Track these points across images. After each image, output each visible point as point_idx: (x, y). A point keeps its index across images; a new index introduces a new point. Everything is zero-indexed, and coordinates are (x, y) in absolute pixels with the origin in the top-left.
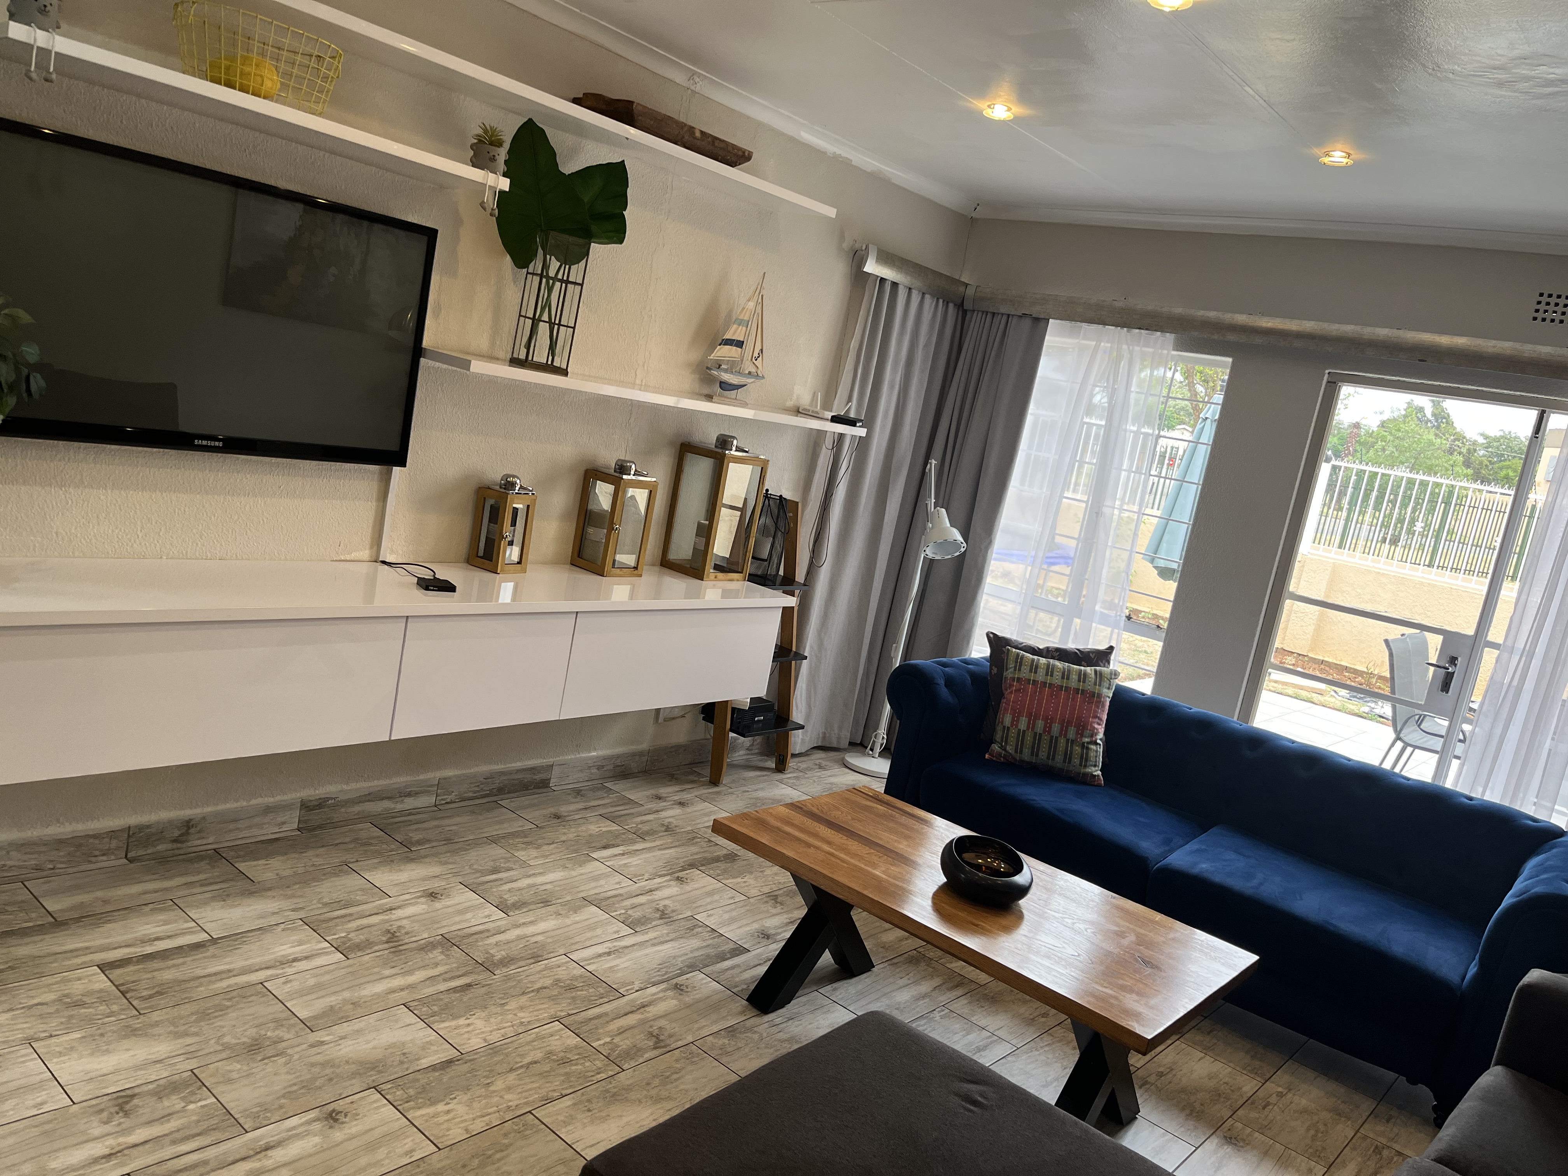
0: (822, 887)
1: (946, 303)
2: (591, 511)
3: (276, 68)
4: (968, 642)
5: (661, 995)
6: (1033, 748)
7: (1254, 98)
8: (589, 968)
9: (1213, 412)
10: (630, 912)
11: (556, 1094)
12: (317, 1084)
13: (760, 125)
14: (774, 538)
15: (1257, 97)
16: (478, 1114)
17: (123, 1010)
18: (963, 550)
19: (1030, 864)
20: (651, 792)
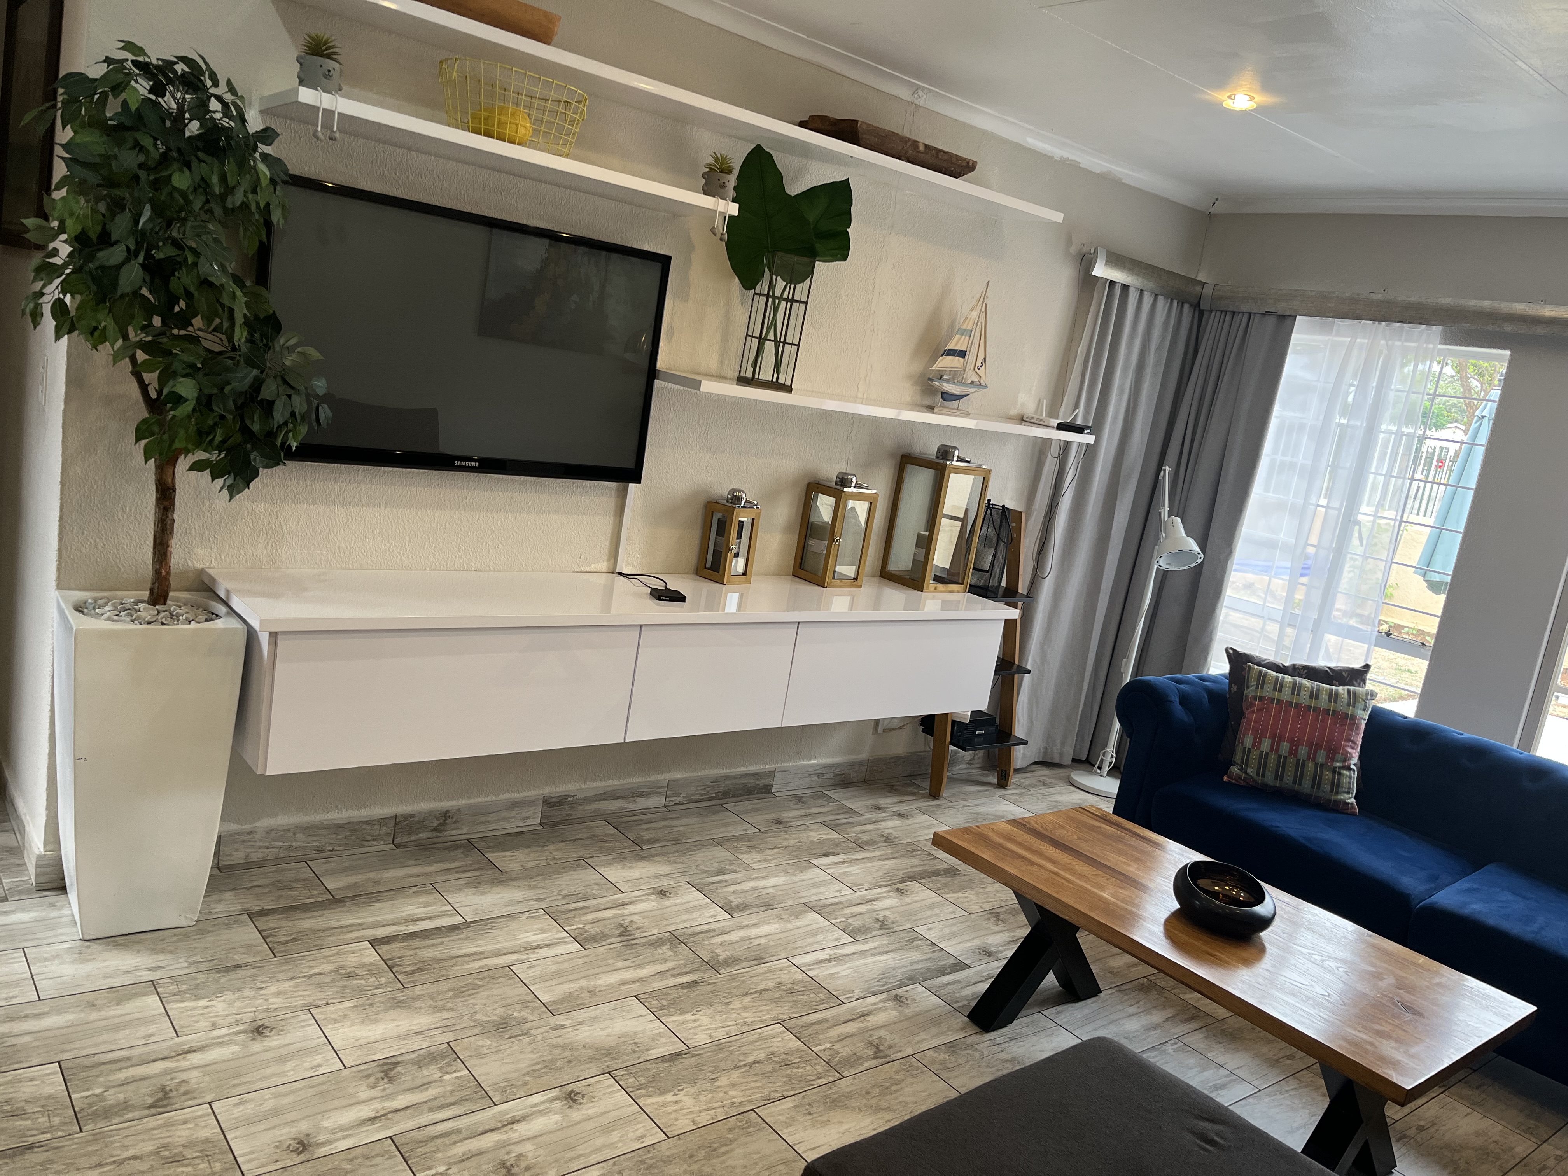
0: (1046, 907)
1: (1181, 304)
2: (812, 523)
3: (529, 115)
4: (1206, 658)
5: (881, 1005)
6: (1277, 771)
7: (1528, 72)
8: (810, 973)
9: (1489, 410)
10: (850, 920)
11: (778, 1095)
12: (558, 1064)
13: (984, 133)
14: (996, 549)
15: (1531, 71)
16: (705, 1107)
17: (391, 983)
18: (1200, 561)
19: (1273, 895)
20: (871, 802)
